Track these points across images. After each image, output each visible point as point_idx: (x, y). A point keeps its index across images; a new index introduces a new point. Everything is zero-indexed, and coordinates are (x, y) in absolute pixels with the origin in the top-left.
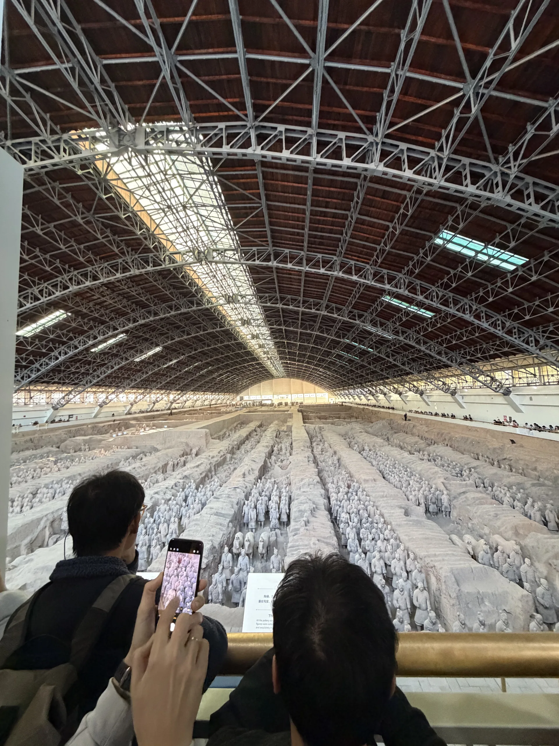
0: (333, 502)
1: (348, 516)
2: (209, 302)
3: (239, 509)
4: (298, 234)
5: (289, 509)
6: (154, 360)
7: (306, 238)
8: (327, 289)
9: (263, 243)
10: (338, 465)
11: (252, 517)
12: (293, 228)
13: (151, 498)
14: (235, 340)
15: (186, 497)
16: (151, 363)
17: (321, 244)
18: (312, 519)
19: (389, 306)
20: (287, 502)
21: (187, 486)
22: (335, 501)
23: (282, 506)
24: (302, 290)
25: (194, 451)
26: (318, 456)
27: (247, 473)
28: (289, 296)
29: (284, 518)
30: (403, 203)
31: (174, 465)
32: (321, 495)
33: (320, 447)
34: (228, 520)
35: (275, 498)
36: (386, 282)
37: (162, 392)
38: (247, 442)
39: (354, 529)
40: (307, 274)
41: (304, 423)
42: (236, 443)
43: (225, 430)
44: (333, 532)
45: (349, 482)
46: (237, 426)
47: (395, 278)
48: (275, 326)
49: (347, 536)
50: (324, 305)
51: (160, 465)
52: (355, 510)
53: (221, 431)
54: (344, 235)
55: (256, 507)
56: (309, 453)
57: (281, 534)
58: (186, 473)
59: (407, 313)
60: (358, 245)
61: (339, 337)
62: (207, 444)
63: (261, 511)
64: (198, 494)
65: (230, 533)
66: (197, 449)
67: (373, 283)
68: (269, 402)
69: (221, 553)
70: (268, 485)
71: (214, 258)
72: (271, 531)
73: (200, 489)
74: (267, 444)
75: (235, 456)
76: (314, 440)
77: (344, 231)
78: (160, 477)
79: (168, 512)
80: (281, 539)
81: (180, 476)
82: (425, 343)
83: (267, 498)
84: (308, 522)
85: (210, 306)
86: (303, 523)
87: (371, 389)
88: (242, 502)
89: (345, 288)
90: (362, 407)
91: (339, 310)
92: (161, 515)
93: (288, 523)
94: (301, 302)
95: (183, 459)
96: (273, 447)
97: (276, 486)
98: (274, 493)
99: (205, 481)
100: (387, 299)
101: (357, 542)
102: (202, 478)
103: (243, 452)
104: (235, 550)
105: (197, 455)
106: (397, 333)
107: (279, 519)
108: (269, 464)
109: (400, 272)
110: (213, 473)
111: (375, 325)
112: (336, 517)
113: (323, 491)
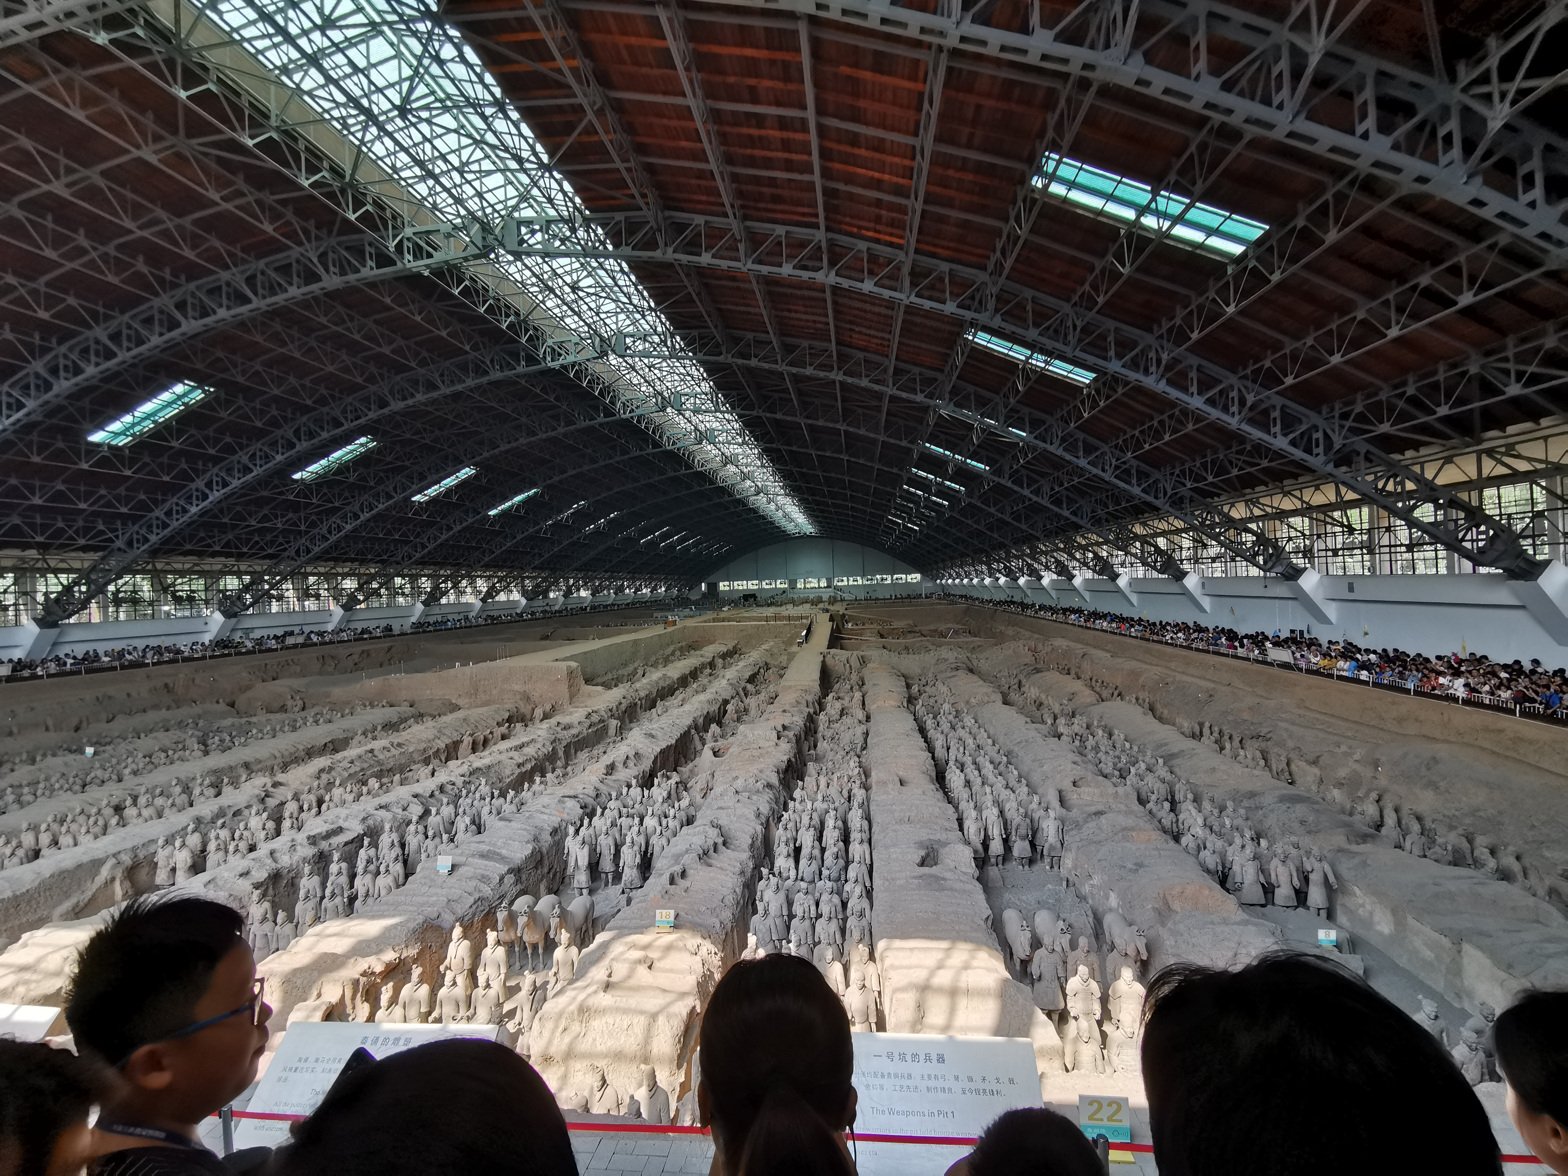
6: (461, 499)
11: (580, 863)
13: (364, 819)
16: (455, 507)
18: (696, 869)
25: (539, 712)
26: (822, 727)
27: (619, 764)
28: (749, 335)
31: (475, 743)
32: (758, 816)
36: (947, 295)
38: (678, 692)
40: (760, 279)
41: (831, 646)
45: (854, 786)
46: (673, 654)
47: (970, 283)
50: (834, 356)
51: (442, 744)
53: (625, 665)
56: (797, 720)
58: (482, 763)
62: (571, 695)
66: (548, 707)
72: (622, 893)
75: (632, 725)
76: (833, 687)
81: (465, 769)
82: (1087, 449)
84: (683, 874)
85: (561, 362)
86: (667, 877)
89: (872, 312)
94: (777, 348)
95: (504, 729)
96: (726, 703)
99: (529, 779)
100: (981, 339)
102: (522, 773)
108: (694, 742)
113: (769, 807)
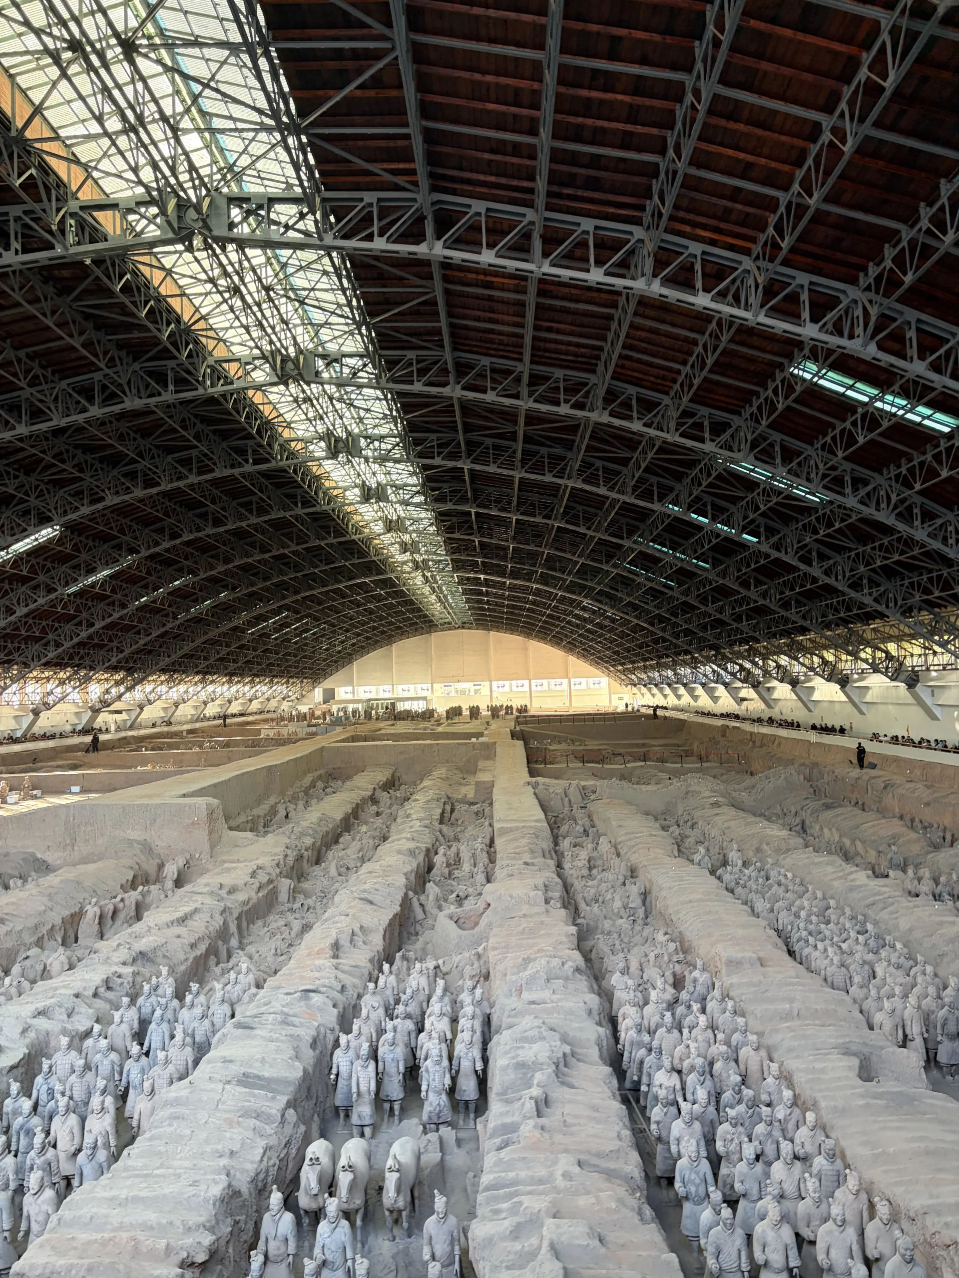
0: (627, 1034)
1: (675, 1080)
2: (218, 375)
3: (318, 1062)
4: (516, 149)
5: (485, 1060)
6: (33, 570)
7: (543, 163)
8: (610, 336)
9: (400, 180)
10: (641, 912)
11: (363, 1088)
12: (498, 128)
13: (24, 1031)
14: (306, 503)
15: (144, 1023)
16: (24, 580)
17: (593, 184)
18: (559, 1093)
19: (814, 393)
20: (478, 1035)
21: (146, 987)
22: (632, 1033)
23: (460, 1048)
24: (528, 341)
25: (171, 871)
26: (578, 885)
27: (345, 942)
28: (485, 361)
29: (468, 1088)
30: (868, 49)
31: (101, 917)
32: (590, 1012)
33: (584, 855)
34: (283, 1100)
35: (436, 1024)
36: (806, 315)
37: (62, 675)
38: (346, 838)
39: (697, 1125)
40: (546, 286)
41: (532, 773)
42: (308, 841)
43: (272, 800)
44: (627, 1133)
45: (678, 968)
46: (313, 785)
47: (836, 301)
48: (437, 461)
49: (674, 1149)
50: (601, 392)
51: (56, 918)
52: (699, 1061)
53: (258, 802)
54: (671, 153)
55: (374, 1055)
56: (550, 875)
57: (459, 1142)
58: (143, 944)
59: (872, 419)
60: (717, 190)
61: (647, 495)
62: (212, 847)
63: (391, 1068)
64: (184, 1014)
65: (288, 1144)
66: (181, 862)
67: (762, 319)
68: (418, 707)
69: (261, 1209)
70: (416, 980)
71: (232, 226)
72: (425, 1132)
73: (189, 998)
74: (412, 845)
75: (305, 885)
76: (564, 828)
77: (671, 142)
78: (57, 957)
79: (82, 1076)
80: (458, 1158)
81: (123, 954)
82: (928, 516)
83: (410, 1025)
84: (547, 1102)
85: (220, 388)
86: (530, 1106)
87: (748, 665)
88: (331, 1038)
89: (668, 335)
90: (720, 722)
91: (648, 406)
92: (58, 1087)
93: (481, 1105)
94: (525, 379)
95: (133, 896)
96: (430, 853)
97: (441, 983)
98: (436, 1007)
99: (207, 969)
100: (807, 371)
101: (705, 1166)
102: (197, 959)
103: (333, 871)
104: (304, 1201)
105: (179, 883)
106: (835, 484)
107: (452, 1091)
108: (419, 914)
109: (854, 281)
110: (234, 942)
111: (764, 456)
112: (639, 1083)
113: (593, 1000)
